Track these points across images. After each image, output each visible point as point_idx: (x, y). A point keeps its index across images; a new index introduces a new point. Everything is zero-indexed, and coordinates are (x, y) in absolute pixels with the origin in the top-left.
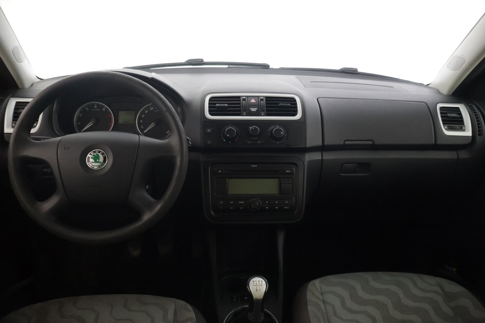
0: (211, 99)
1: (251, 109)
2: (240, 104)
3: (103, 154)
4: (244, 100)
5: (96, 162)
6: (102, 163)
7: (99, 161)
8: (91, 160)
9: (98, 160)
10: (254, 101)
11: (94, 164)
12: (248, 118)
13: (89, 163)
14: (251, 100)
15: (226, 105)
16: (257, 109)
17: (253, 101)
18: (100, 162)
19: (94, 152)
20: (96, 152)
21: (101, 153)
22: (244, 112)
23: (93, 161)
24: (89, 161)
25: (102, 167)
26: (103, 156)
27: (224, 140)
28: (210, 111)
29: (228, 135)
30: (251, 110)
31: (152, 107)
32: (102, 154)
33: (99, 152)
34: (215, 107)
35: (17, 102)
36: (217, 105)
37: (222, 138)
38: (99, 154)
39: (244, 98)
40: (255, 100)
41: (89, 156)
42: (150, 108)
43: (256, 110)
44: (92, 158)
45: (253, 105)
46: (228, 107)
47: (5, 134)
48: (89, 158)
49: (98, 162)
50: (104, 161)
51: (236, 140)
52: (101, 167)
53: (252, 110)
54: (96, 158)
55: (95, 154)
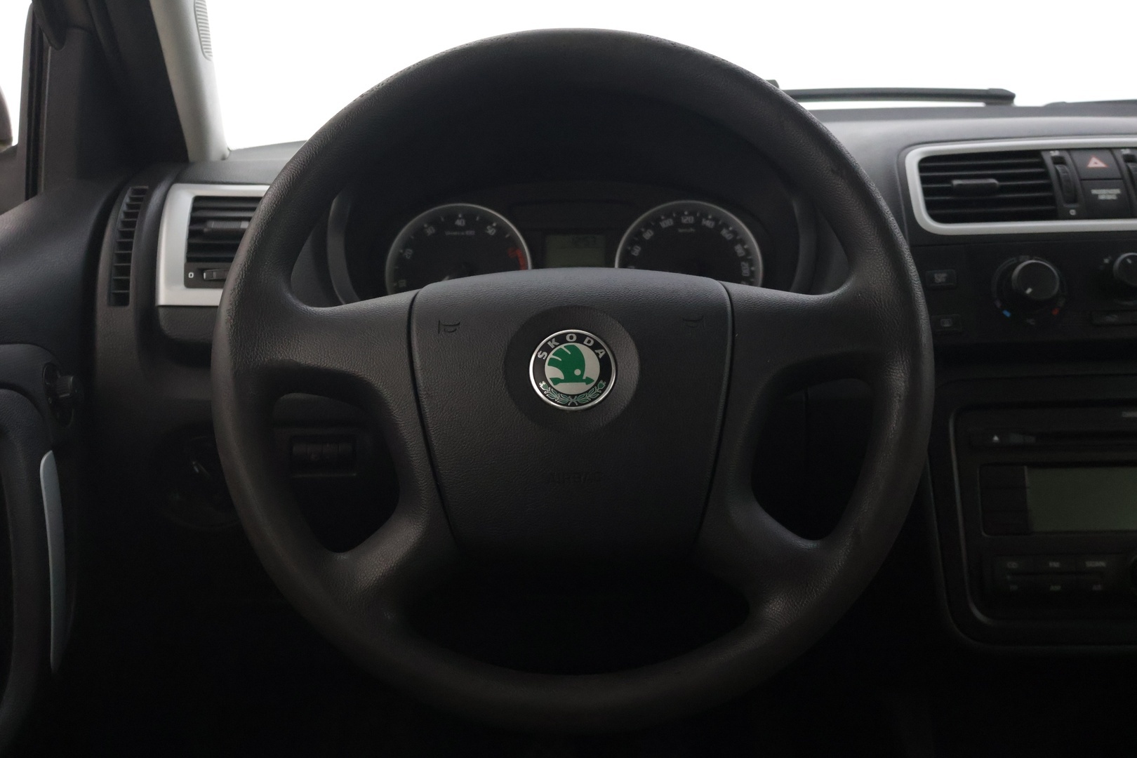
0: (927, 165)
1: (1094, 192)
2: (1046, 175)
3: (595, 347)
4: (1059, 161)
5: (569, 378)
6: (596, 385)
7: (583, 372)
8: (551, 372)
9: (578, 372)
10: (1101, 165)
11: (564, 388)
12: (1091, 226)
13: (541, 385)
14: (1088, 161)
15: (993, 181)
16: (1118, 191)
17: (1095, 163)
18: (588, 381)
19: (561, 339)
20: (568, 338)
21: (589, 342)
22: (1069, 206)
23: (560, 375)
24: (540, 376)
25: (596, 402)
26: (597, 355)
27: (1007, 314)
28: (930, 206)
29: (1029, 291)
30: (1097, 196)
31: (668, 216)
32: (593, 348)
33: (581, 339)
34: (951, 191)
35: (197, 199)
36: (956, 182)
37: (998, 304)
38: (578, 345)
39: (1056, 153)
40: (1102, 160)
41: (539, 356)
42: (661, 220)
43: (1118, 195)
44: (552, 363)
45: (1102, 180)
46: (1002, 189)
47: (161, 311)
48: (540, 364)
49: (579, 379)
50: (605, 375)
51: (1055, 312)
52: (593, 400)
53: (1102, 197)
54: (571, 365)
55: (562, 346)
